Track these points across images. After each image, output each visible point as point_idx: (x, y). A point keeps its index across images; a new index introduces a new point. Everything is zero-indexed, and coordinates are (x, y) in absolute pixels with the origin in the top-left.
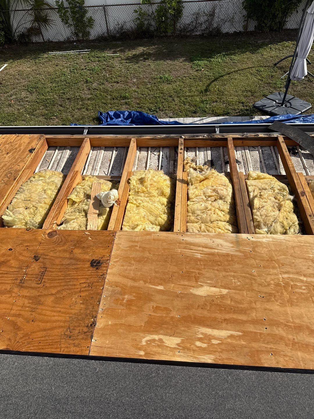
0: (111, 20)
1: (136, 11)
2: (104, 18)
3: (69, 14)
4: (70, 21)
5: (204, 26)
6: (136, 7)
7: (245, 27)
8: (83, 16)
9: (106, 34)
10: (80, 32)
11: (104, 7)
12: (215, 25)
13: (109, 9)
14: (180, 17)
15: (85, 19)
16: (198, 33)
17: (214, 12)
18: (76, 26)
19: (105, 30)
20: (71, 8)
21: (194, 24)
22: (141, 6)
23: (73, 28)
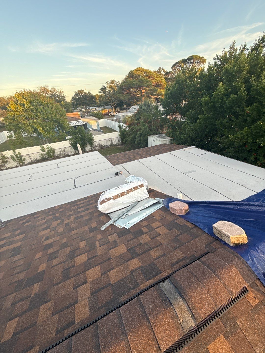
0: (32, 158)
1: (40, 154)
2: (29, 157)
3: (16, 158)
4: (17, 160)
5: (63, 154)
6: (40, 153)
7: (75, 152)
8: (21, 158)
9: (31, 162)
10: (21, 163)
11: (29, 155)
12: (66, 153)
13: (30, 155)
14: (55, 153)
15: (22, 159)
16: (62, 156)
17: (65, 150)
18: (19, 162)
19: (30, 161)
20: (16, 157)
21: (60, 154)
22: (42, 152)
23: (18, 162)
